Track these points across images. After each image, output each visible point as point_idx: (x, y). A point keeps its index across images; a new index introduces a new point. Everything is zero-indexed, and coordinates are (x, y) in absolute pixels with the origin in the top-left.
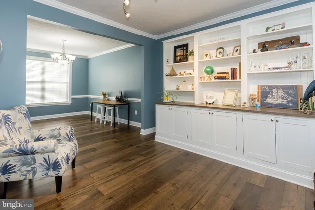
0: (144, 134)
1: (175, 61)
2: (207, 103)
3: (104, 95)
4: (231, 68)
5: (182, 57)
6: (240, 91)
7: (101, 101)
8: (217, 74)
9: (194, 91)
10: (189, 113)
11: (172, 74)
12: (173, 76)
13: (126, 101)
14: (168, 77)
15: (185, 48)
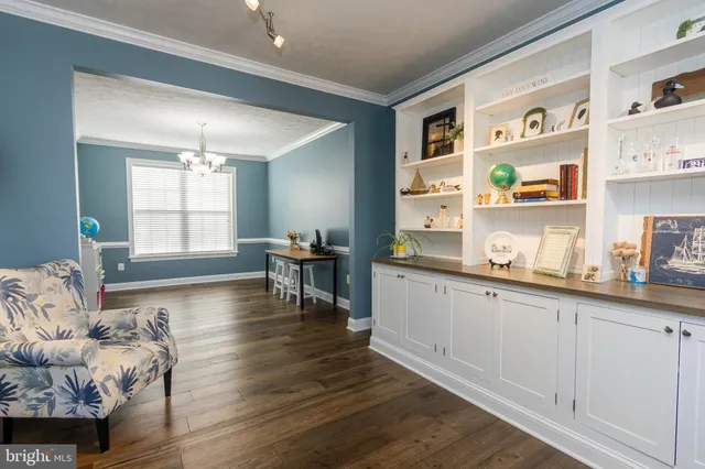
0: (354, 330)
1: (425, 155)
2: (493, 264)
3: (293, 238)
4: (562, 167)
5: (440, 144)
6: (582, 233)
7: (287, 253)
8: (524, 184)
9: (461, 233)
10: (441, 290)
11: (416, 190)
12: (418, 193)
13: (329, 253)
14: (406, 197)
15: (447, 121)
